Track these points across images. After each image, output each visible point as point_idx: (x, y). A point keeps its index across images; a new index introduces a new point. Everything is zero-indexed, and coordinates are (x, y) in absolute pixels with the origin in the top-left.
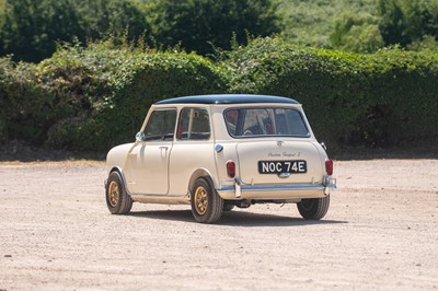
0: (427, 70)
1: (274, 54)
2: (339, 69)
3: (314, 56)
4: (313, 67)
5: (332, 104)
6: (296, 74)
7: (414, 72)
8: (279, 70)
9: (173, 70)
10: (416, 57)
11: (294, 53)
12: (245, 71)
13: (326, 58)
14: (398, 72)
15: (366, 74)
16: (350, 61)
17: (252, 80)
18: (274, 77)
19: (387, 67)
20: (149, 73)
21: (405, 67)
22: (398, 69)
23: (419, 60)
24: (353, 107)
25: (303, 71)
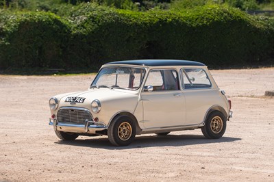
0: (177, 21)
1: (95, 13)
2: (131, 21)
3: (117, 14)
4: (117, 20)
5: (128, 41)
6: (108, 24)
7: (171, 22)
8: (99, 22)
9: (40, 22)
10: (171, 14)
11: (106, 12)
12: (79, 22)
13: (123, 15)
14: (162, 22)
15: (146, 24)
16: (136, 16)
17: (84, 28)
18: (96, 26)
19: (157, 20)
20: (27, 24)
21: (166, 20)
22: (162, 21)
23: (172, 16)
24: (139, 42)
25: (112, 23)
